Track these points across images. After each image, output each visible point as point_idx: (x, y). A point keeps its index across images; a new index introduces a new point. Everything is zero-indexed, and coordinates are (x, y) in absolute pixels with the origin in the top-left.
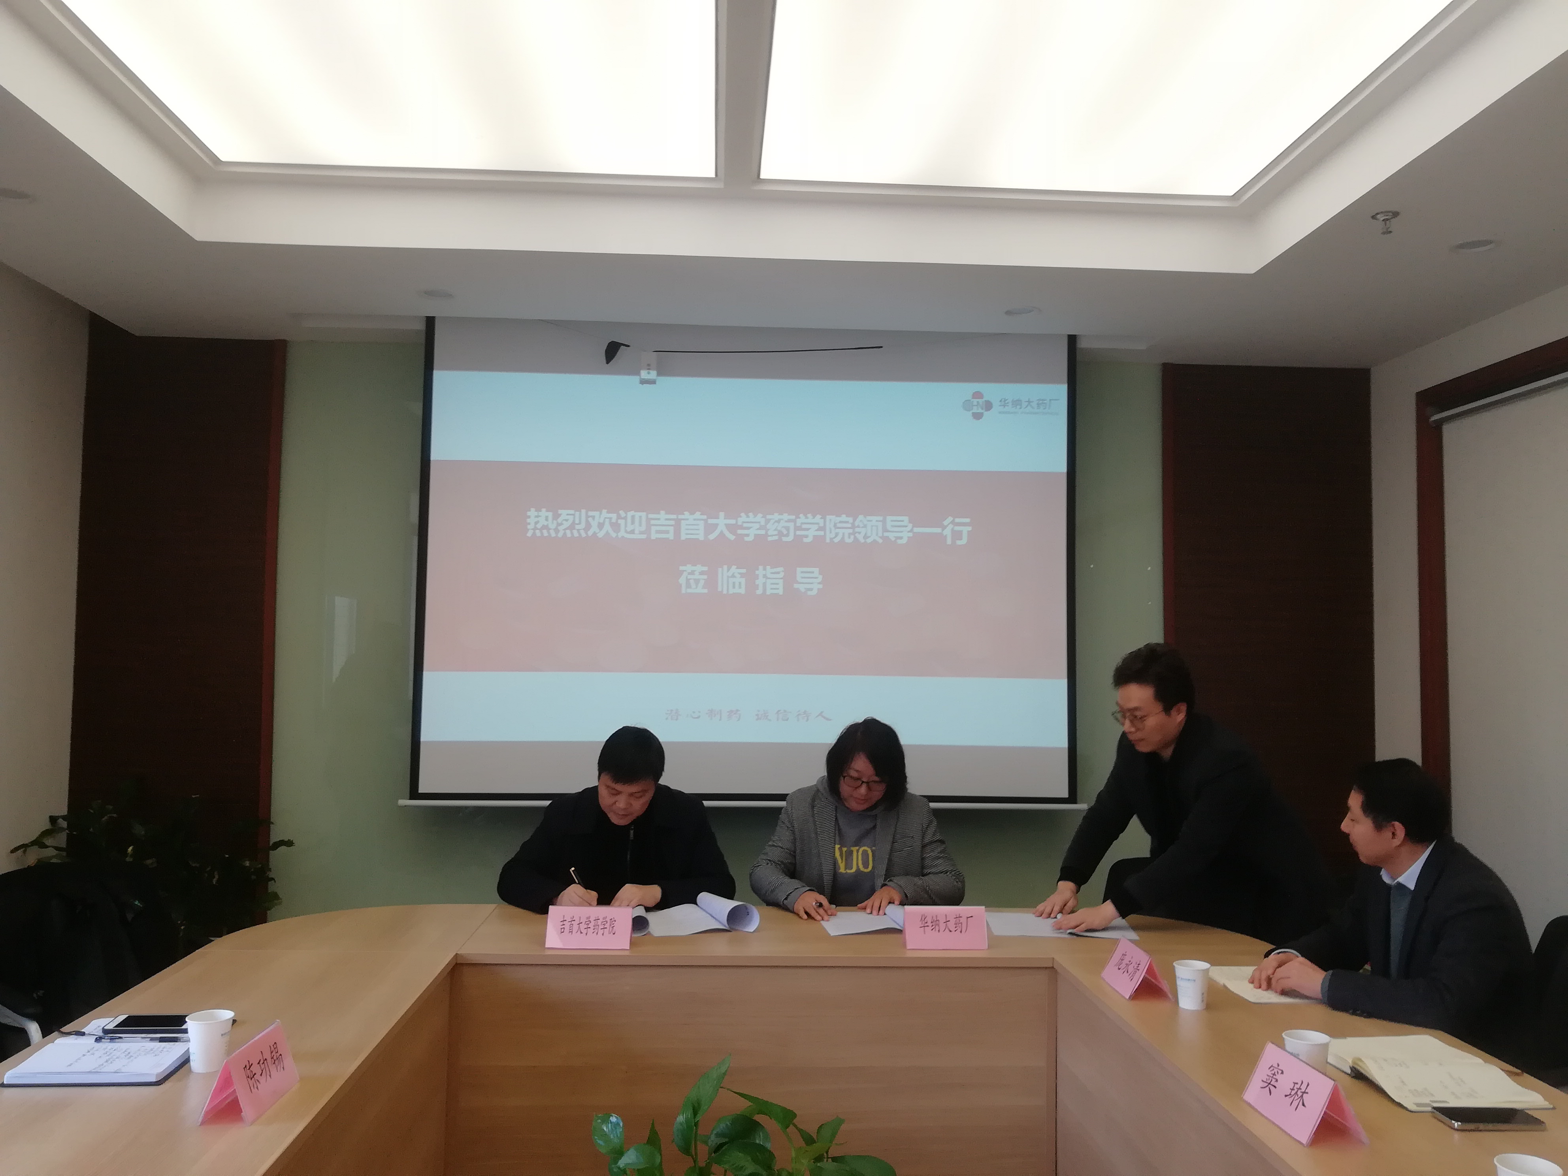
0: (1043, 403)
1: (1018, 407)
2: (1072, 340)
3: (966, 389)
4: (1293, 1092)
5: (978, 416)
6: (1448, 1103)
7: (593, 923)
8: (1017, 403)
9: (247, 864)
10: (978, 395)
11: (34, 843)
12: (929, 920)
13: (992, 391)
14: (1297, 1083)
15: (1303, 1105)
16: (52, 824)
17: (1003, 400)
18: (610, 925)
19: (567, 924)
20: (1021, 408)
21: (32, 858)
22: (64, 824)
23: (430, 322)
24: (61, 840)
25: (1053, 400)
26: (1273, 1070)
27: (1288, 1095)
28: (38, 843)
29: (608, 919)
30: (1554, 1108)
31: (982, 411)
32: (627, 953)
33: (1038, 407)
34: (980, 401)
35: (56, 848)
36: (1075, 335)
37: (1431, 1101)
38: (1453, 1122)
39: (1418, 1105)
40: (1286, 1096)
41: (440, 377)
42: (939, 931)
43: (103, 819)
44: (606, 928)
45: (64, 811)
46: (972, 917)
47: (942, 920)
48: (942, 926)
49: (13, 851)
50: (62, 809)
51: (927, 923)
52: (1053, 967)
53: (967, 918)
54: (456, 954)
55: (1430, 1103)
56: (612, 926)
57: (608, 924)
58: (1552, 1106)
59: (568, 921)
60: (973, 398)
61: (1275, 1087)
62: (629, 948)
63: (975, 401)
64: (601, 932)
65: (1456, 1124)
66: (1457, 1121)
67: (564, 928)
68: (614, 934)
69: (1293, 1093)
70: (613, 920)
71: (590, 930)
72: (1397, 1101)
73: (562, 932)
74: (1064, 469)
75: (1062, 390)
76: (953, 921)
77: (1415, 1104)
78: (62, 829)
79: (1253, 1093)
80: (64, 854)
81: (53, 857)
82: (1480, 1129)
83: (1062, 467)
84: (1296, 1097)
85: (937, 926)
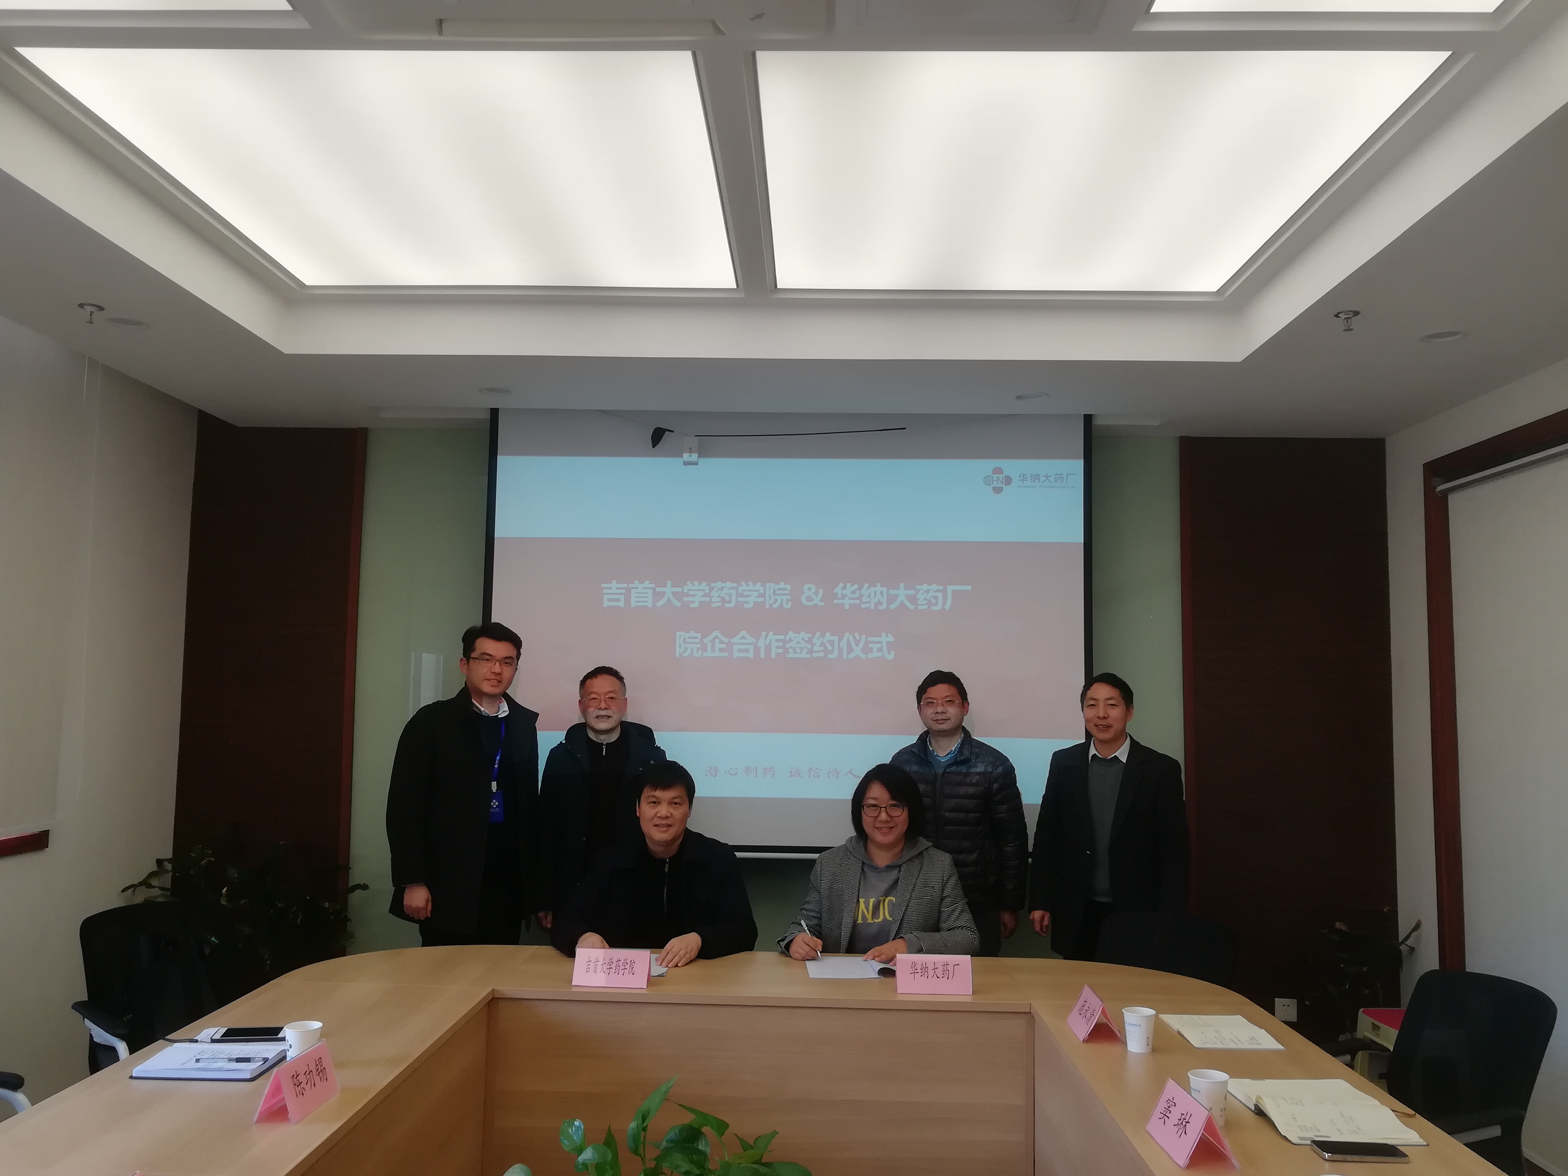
0: (1060, 477)
1: (1037, 481)
2: (1088, 419)
3: (986, 466)
4: (1181, 1122)
5: (998, 490)
6: (1330, 1137)
7: (615, 963)
8: (1036, 477)
9: (327, 905)
10: (998, 471)
11: (141, 884)
12: (919, 967)
13: (1013, 467)
14: (1184, 1114)
15: (1185, 1133)
16: (158, 866)
17: (1022, 475)
18: (630, 966)
19: (592, 965)
20: (1039, 483)
21: (139, 897)
22: (169, 866)
23: (495, 412)
24: (167, 880)
25: (1070, 474)
26: (1169, 1103)
27: (1176, 1125)
28: (145, 883)
29: (628, 962)
30: (1428, 1145)
31: (1002, 486)
32: (644, 992)
33: (1056, 480)
34: (1000, 476)
35: (161, 889)
36: (1091, 415)
37: (1314, 1136)
38: (1325, 1153)
39: (1301, 1138)
40: (1175, 1125)
41: (502, 461)
42: (928, 977)
43: (203, 862)
44: (626, 969)
45: (170, 855)
46: (958, 964)
47: (931, 967)
48: (931, 973)
49: (123, 891)
50: (167, 852)
51: (916, 970)
52: (1030, 1013)
53: (954, 965)
54: (493, 989)
55: (1314, 1137)
56: (632, 967)
57: (629, 964)
58: (1426, 1143)
59: (593, 961)
60: (993, 474)
61: (1168, 1118)
62: (646, 987)
63: (995, 476)
64: (621, 972)
65: (1327, 1155)
66: (1327, 1153)
67: (589, 968)
68: (633, 974)
69: (1179, 1123)
70: (633, 961)
71: (612, 971)
72: (1283, 1134)
73: (587, 972)
74: (1081, 540)
75: (1078, 465)
76: (941, 968)
77: (1299, 1138)
78: (167, 871)
79: (1155, 1126)
80: (169, 893)
81: (156, 897)
82: (1347, 1160)
83: (1080, 538)
84: (1182, 1127)
85: (926, 973)
